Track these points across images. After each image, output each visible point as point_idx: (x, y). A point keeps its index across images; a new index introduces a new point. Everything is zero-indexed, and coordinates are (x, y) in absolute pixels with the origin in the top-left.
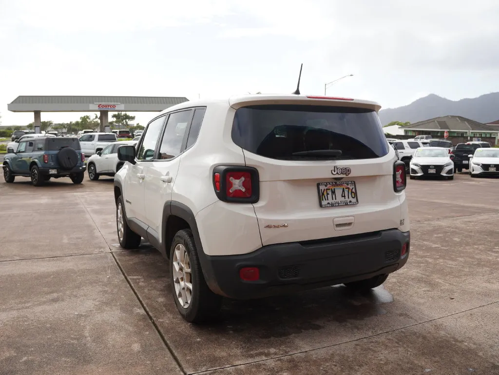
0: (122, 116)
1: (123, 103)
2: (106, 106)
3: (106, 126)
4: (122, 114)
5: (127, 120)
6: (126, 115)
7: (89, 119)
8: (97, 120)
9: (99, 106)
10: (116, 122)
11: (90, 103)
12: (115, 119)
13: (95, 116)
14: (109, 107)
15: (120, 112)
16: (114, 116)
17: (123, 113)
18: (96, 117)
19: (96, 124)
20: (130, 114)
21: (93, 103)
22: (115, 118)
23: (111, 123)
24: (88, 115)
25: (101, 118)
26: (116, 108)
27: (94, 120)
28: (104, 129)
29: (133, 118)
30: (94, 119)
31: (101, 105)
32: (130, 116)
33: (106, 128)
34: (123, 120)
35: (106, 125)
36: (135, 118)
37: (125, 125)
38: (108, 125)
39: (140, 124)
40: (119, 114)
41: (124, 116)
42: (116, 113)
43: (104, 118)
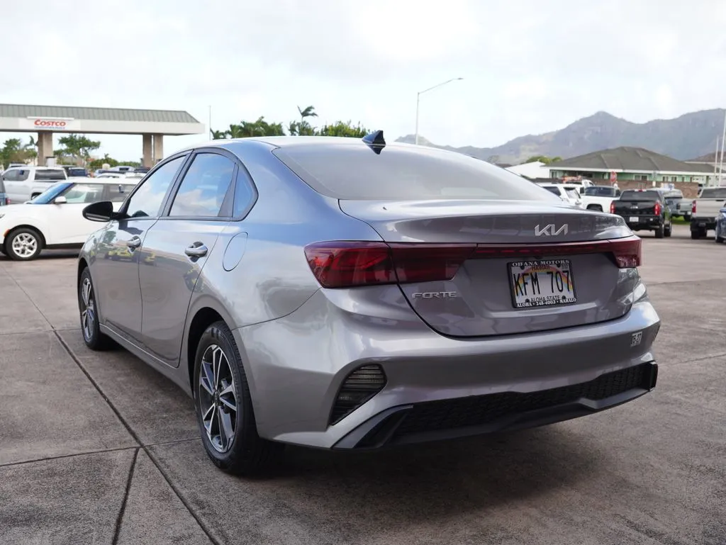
0: (76, 141)
1: (79, 118)
2: (48, 123)
3: (47, 158)
4: (77, 138)
5: (86, 148)
6: (83, 139)
7: (19, 145)
8: (33, 147)
9: (36, 123)
10: (67, 151)
11: (20, 116)
12: (64, 147)
13: (30, 140)
14: (54, 126)
15: (74, 134)
16: (63, 141)
17: (78, 136)
18: (32, 141)
19: (32, 155)
20: (92, 138)
21: (25, 117)
22: (64, 145)
23: (58, 153)
24: (17, 138)
25: (39, 144)
26: (67, 128)
27: (28, 148)
28: (45, 162)
29: (96, 145)
30: (28, 145)
31: (39, 120)
32: (92, 141)
33: (50, 160)
34: (79, 149)
35: (48, 156)
36: (101, 145)
37: (82, 157)
38: (52, 155)
39: (109, 156)
40: (71, 137)
41: (79, 141)
42: (67, 136)
43: (45, 143)
